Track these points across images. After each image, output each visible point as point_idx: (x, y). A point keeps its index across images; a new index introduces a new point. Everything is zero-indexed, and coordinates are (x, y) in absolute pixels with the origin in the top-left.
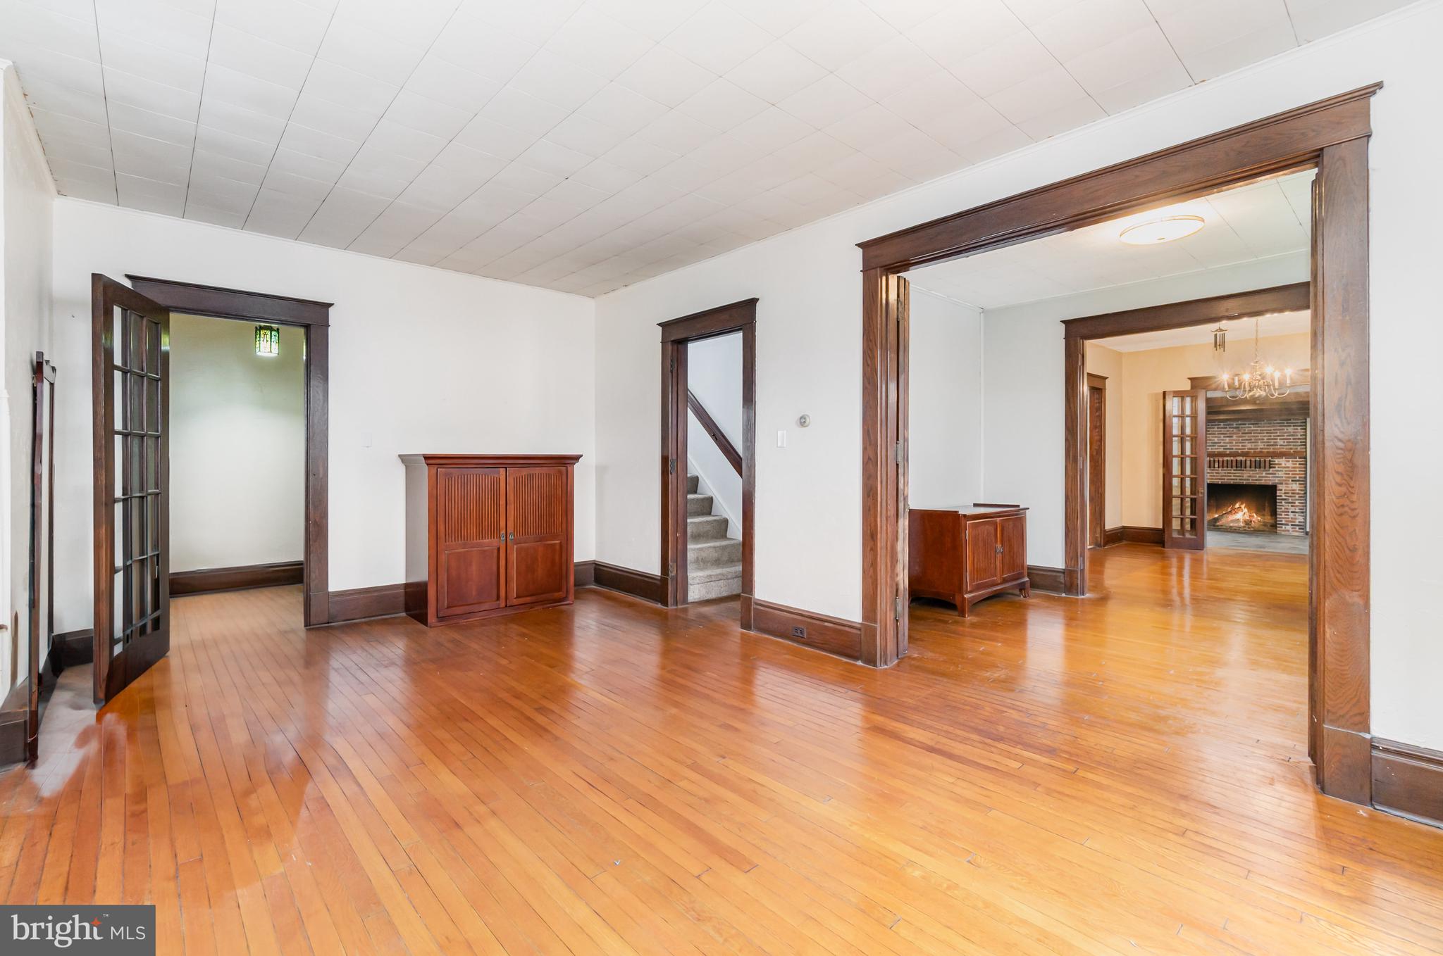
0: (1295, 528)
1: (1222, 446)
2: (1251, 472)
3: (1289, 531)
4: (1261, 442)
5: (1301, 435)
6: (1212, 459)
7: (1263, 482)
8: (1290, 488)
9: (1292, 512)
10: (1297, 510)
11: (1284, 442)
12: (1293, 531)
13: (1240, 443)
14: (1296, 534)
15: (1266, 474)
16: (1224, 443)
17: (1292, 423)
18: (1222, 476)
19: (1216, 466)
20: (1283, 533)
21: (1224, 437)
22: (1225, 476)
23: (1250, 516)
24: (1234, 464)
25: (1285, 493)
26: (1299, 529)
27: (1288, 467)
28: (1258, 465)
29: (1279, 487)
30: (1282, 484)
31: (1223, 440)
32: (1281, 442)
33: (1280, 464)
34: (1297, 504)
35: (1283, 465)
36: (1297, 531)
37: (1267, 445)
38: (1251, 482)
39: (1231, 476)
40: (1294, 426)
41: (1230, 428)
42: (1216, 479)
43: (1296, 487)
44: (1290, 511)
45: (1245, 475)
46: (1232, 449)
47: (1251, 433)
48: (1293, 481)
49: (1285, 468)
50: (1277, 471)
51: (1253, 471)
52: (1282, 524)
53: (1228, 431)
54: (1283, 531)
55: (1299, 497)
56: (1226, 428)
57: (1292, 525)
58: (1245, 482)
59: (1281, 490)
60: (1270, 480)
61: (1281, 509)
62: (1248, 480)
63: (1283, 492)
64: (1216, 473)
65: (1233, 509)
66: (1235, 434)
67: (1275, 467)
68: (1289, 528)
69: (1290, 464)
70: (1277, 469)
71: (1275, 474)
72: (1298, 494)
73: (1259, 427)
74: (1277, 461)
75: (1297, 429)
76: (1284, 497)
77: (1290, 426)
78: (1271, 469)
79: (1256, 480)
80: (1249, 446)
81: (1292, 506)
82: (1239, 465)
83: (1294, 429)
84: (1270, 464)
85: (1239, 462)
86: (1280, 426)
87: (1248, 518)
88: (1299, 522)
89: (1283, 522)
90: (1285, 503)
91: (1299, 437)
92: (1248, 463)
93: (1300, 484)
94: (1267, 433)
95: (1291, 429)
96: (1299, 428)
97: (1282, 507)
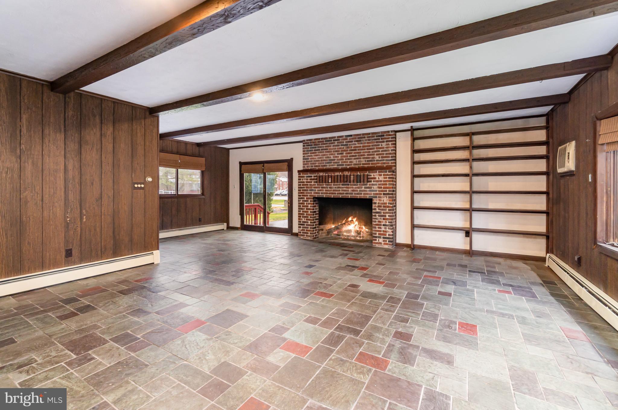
0: (386, 241)
1: (336, 163)
2: (354, 187)
3: (381, 243)
4: (363, 158)
5: (392, 150)
6: (327, 175)
7: (362, 196)
8: (382, 202)
9: (384, 225)
10: (387, 224)
11: (379, 157)
12: (385, 244)
13: (348, 159)
14: (386, 246)
15: (365, 188)
16: (338, 160)
17: (385, 138)
18: (334, 190)
19: (330, 181)
20: (377, 245)
21: (338, 154)
22: (336, 191)
23: (360, 228)
24: (342, 179)
25: (379, 206)
26: (389, 241)
27: (381, 181)
28: (358, 180)
29: (375, 200)
30: (376, 197)
31: (336, 157)
32: (377, 158)
33: (375, 178)
34: (387, 217)
35: (377, 179)
36: (387, 244)
37: (368, 161)
38: (354, 195)
39: (340, 191)
40: (387, 141)
41: (342, 145)
42: (329, 193)
43: (386, 200)
44: (382, 224)
45: (350, 189)
46: (343, 165)
47: (356, 150)
48: (384, 194)
49: (377, 181)
50: (373, 185)
51: (355, 185)
52: (376, 237)
53: (340, 148)
54: (377, 243)
55: (389, 210)
56: (339, 146)
57: (384, 238)
58: (349, 196)
59: (375, 203)
60: (367, 194)
61: (376, 222)
62: (352, 194)
63: (377, 205)
64: (330, 188)
65: (347, 222)
66: (345, 151)
67: (371, 181)
68: (381, 240)
69: (381, 178)
70: (372, 183)
71: (371, 188)
72: (388, 207)
73: (361, 143)
74: (372, 175)
75: (388, 145)
76: (377, 210)
77: (383, 142)
78: (368, 183)
79: (358, 194)
80: (355, 162)
81: (384, 219)
82: (345, 180)
83: (387, 145)
84: (368, 178)
85: (345, 176)
86: (377, 142)
87: (358, 229)
88: (389, 235)
89: (377, 235)
90: (379, 216)
91: (390, 152)
92: (352, 177)
93: (389, 197)
94: (367, 149)
95: (384, 145)
96: (390, 143)
97: (377, 218)
